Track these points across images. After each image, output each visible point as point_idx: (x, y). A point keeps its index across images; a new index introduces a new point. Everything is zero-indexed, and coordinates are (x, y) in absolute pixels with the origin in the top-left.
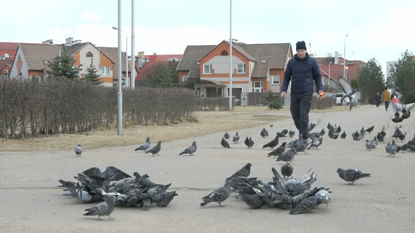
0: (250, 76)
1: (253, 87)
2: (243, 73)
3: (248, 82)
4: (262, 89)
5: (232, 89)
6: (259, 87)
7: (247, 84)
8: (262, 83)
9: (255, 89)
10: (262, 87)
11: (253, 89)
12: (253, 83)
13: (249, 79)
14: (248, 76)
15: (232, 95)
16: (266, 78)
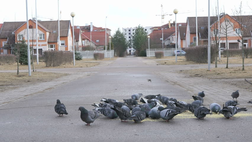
0: (47, 41)
1: (49, 48)
2: (43, 39)
3: (46, 45)
4: (54, 49)
5: (39, 49)
6: (53, 47)
7: (45, 46)
8: (54, 45)
9: (50, 49)
10: (54, 47)
11: (49, 49)
12: (49, 45)
13: (46, 43)
14: (46, 41)
15: (39, 53)
16: (56, 42)
